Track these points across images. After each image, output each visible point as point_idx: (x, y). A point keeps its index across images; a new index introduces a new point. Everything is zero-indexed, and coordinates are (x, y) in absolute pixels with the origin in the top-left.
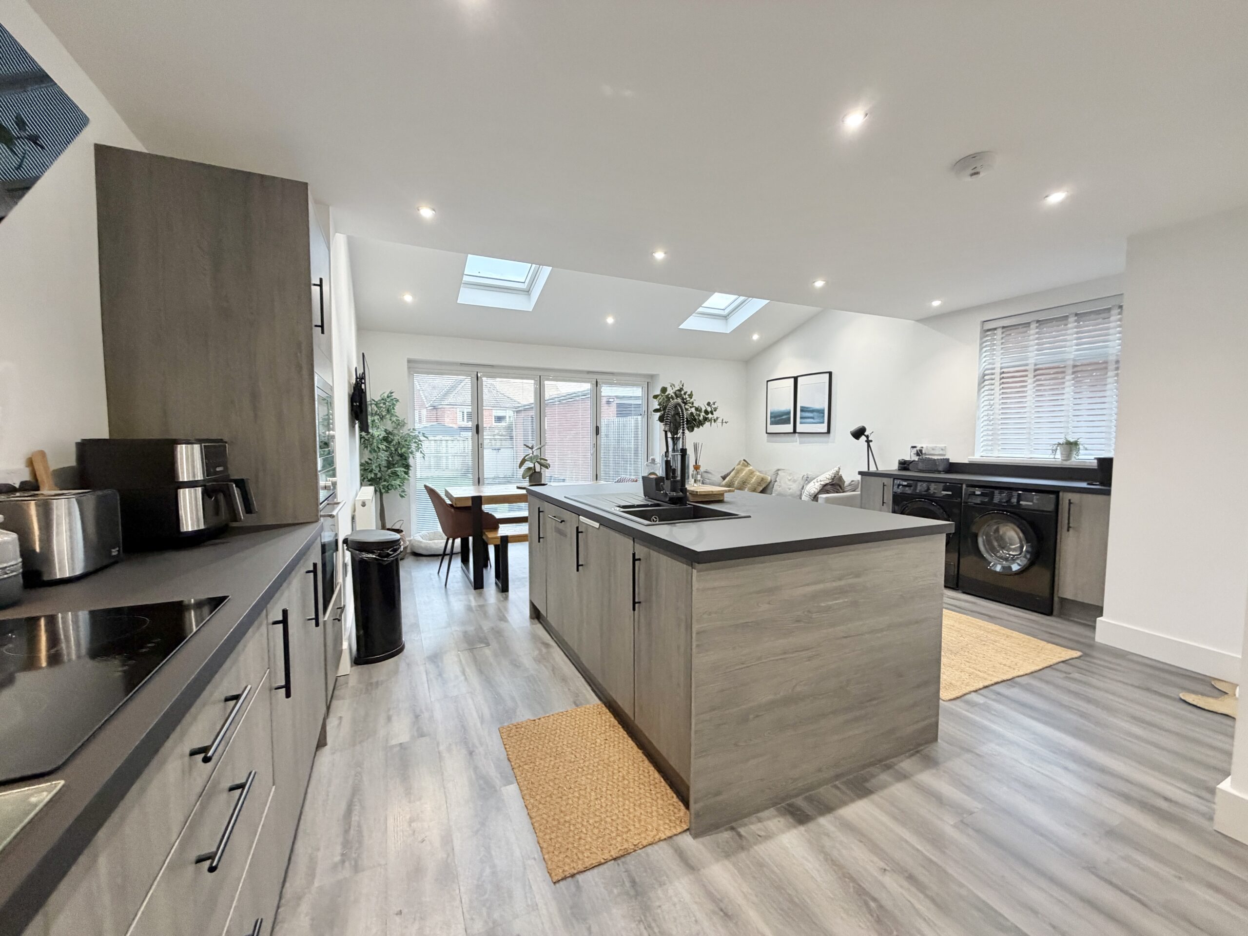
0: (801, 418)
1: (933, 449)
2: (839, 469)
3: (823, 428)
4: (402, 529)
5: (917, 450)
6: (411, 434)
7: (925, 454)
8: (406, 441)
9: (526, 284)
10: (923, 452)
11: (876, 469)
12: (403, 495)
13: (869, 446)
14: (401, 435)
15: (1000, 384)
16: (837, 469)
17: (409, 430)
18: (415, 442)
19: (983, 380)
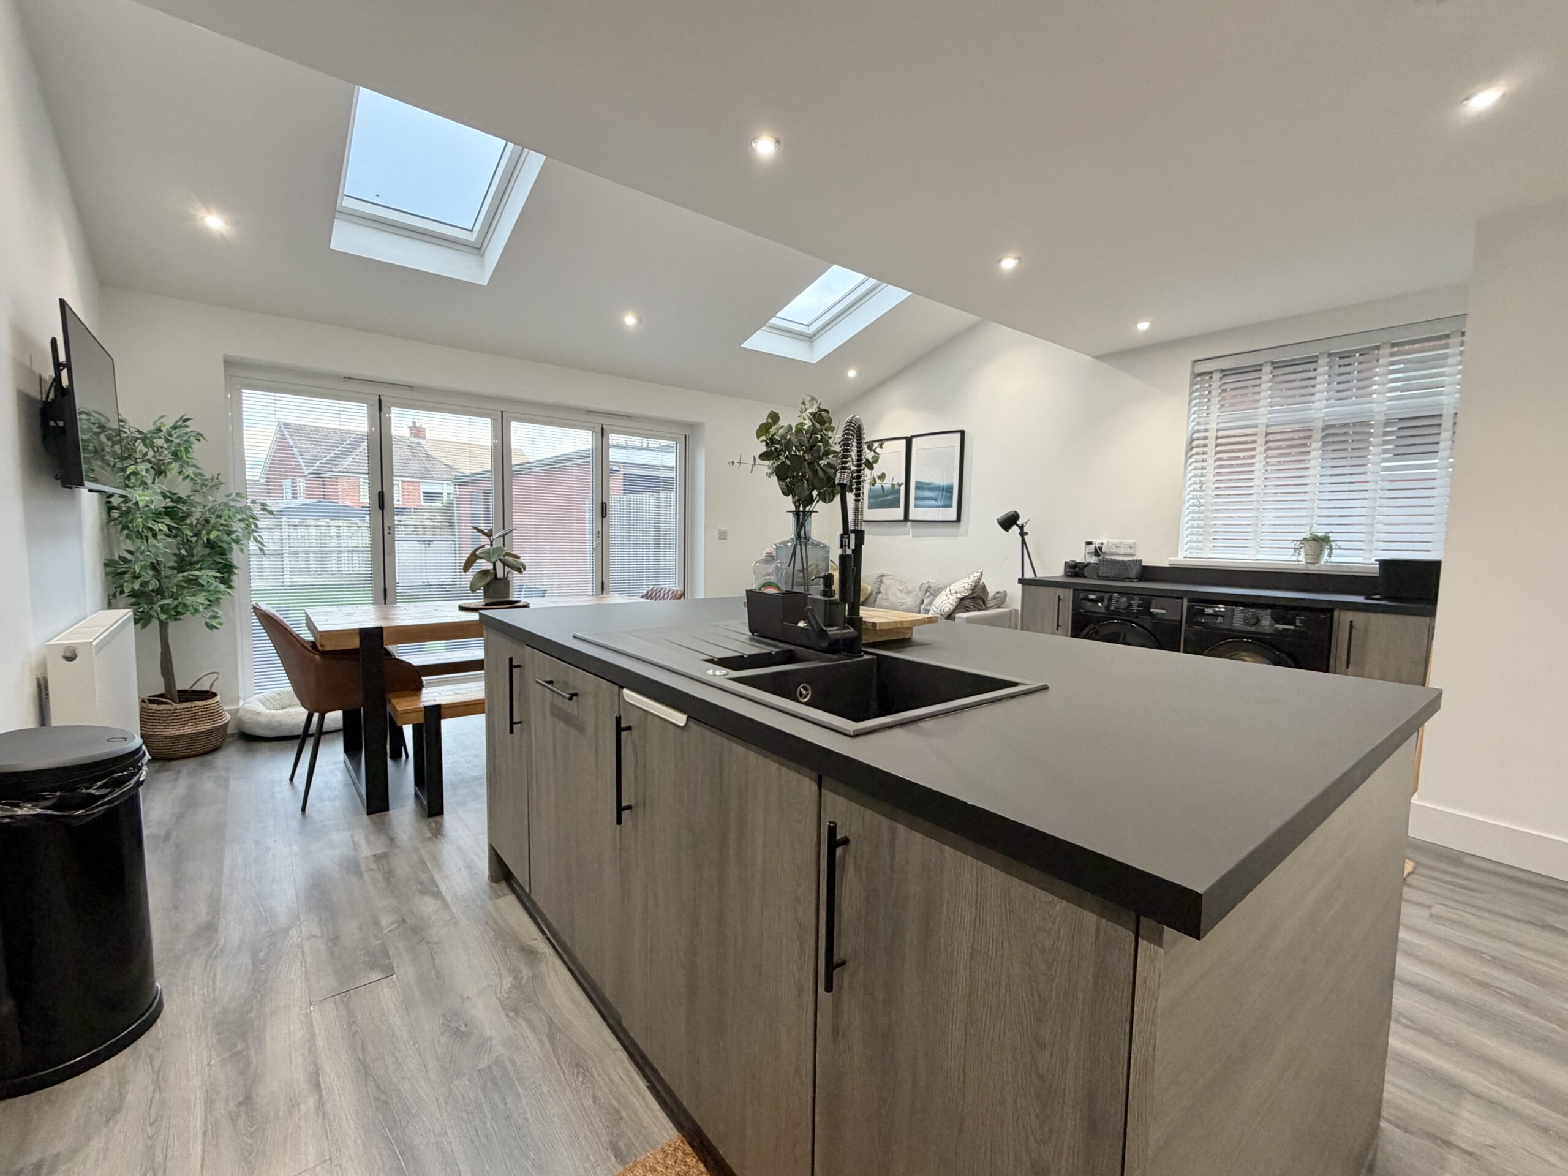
0: (917, 499)
1: (1117, 547)
2: (982, 574)
3: (951, 514)
4: (214, 690)
5: (1095, 548)
6: (232, 504)
7: (1105, 553)
8: (220, 517)
9: (475, 233)
10: (1104, 550)
11: (1033, 576)
12: (214, 624)
13: (1024, 542)
14: (210, 505)
15: (1216, 453)
16: (977, 574)
17: (228, 496)
18: (241, 520)
19: (1189, 448)
